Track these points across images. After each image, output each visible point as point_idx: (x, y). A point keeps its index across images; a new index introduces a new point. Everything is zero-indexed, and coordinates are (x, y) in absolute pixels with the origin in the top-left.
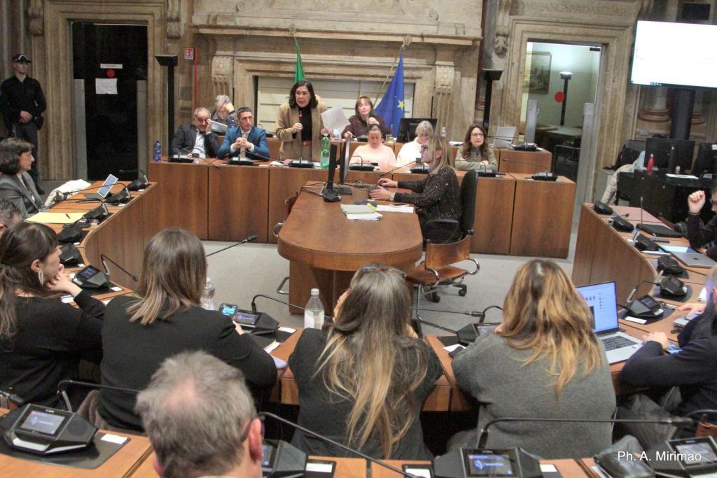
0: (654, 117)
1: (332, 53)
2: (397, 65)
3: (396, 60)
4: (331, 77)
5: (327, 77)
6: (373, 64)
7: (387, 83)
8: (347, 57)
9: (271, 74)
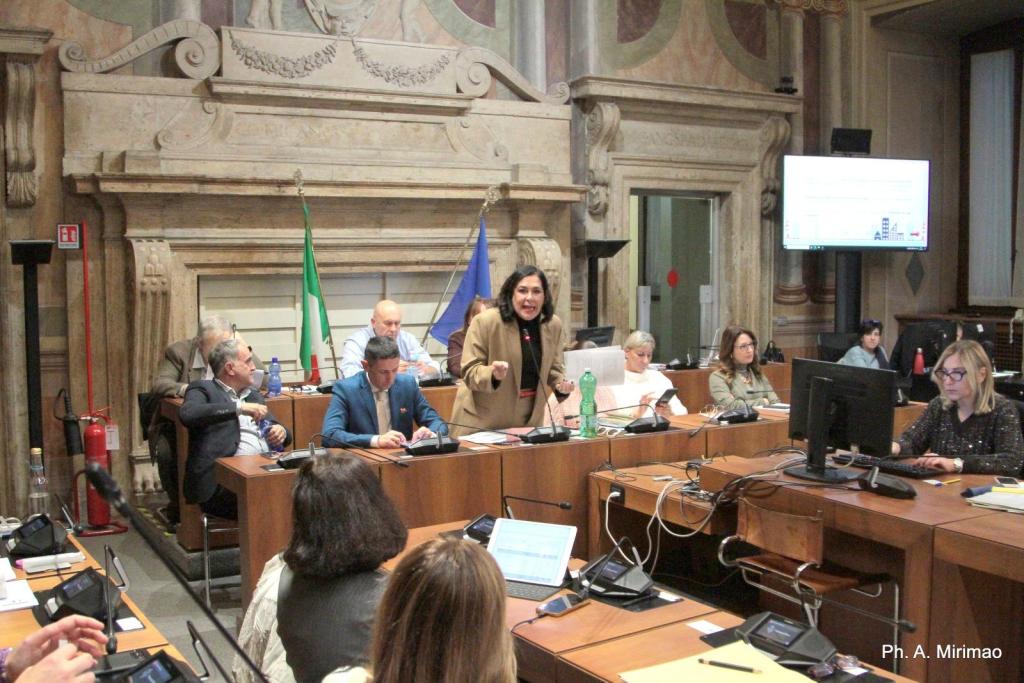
0: (791, 297)
1: (342, 225)
2: (474, 241)
3: (472, 233)
4: (346, 270)
5: (338, 270)
6: (416, 241)
7: (458, 273)
8: (370, 230)
9: (233, 271)
